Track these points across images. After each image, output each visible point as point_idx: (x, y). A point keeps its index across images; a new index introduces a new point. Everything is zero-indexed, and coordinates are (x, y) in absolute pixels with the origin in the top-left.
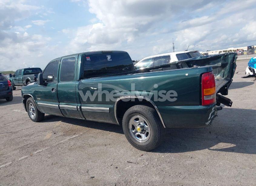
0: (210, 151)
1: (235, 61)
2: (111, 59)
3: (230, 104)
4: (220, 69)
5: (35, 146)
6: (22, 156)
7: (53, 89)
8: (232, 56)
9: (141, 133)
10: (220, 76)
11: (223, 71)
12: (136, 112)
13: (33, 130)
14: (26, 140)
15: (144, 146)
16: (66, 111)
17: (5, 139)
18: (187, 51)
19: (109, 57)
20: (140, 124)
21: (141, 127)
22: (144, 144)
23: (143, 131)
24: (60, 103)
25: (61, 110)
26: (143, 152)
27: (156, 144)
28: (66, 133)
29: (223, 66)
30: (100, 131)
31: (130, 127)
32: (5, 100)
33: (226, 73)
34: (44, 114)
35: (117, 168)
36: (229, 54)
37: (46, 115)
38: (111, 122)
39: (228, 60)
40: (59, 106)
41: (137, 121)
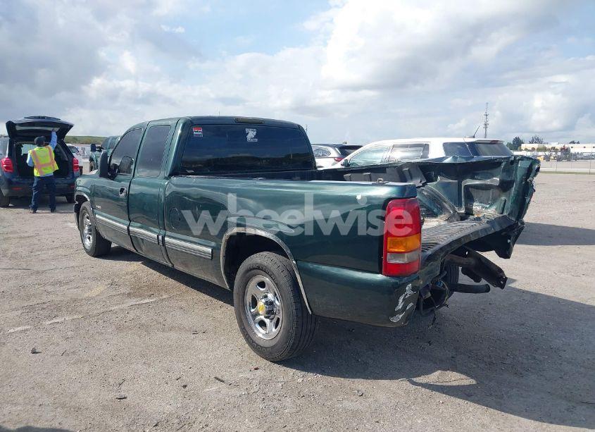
0: (414, 387)
1: (530, 178)
2: (255, 137)
3: (502, 282)
4: (497, 192)
5: (57, 309)
6: (19, 326)
7: (122, 190)
8: (526, 164)
9: (266, 317)
10: (496, 209)
11: (503, 198)
12: (258, 268)
13: (74, 273)
14: (49, 293)
15: (266, 348)
16: (141, 241)
17: (12, 283)
18: (474, 137)
19: (251, 134)
20: (266, 297)
21: (266, 303)
22: (267, 345)
23: (270, 313)
24: (132, 223)
25: (133, 238)
26: (263, 363)
27: (289, 348)
28: (137, 291)
29: (505, 186)
30: (207, 297)
31: (248, 299)
32: (64, 198)
33: (509, 204)
34: (110, 243)
35: (185, 386)
36: (519, 160)
37: (113, 245)
38: (215, 281)
39: (516, 173)
40: (128, 227)
41: (262, 289)
